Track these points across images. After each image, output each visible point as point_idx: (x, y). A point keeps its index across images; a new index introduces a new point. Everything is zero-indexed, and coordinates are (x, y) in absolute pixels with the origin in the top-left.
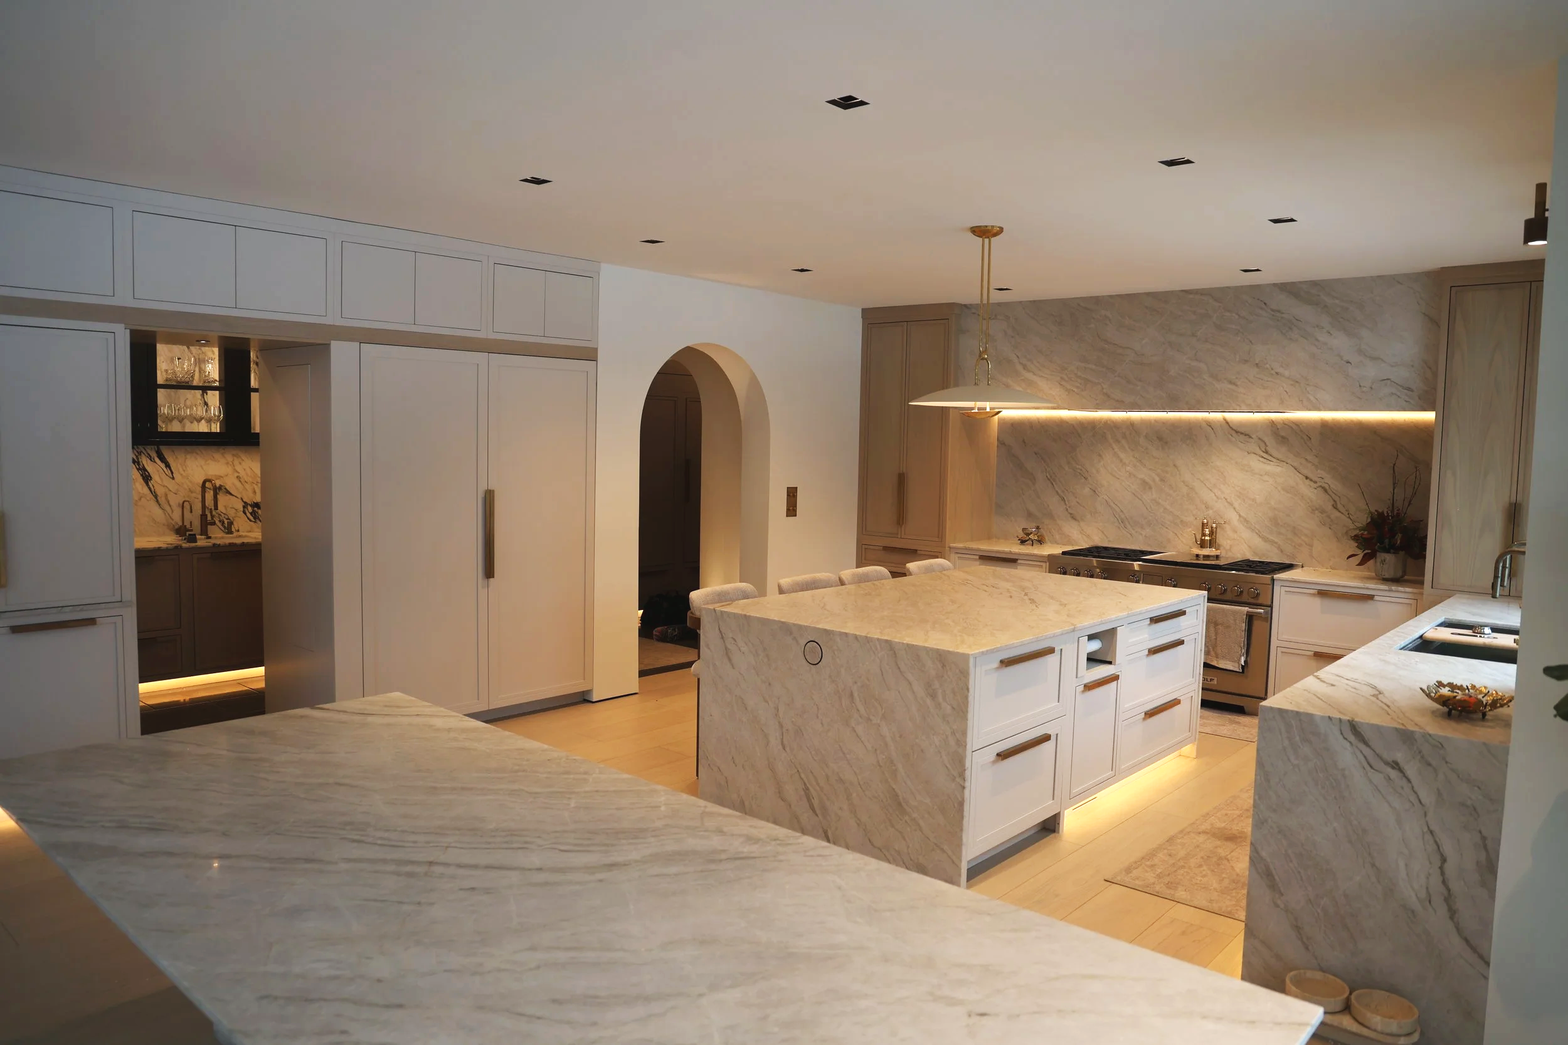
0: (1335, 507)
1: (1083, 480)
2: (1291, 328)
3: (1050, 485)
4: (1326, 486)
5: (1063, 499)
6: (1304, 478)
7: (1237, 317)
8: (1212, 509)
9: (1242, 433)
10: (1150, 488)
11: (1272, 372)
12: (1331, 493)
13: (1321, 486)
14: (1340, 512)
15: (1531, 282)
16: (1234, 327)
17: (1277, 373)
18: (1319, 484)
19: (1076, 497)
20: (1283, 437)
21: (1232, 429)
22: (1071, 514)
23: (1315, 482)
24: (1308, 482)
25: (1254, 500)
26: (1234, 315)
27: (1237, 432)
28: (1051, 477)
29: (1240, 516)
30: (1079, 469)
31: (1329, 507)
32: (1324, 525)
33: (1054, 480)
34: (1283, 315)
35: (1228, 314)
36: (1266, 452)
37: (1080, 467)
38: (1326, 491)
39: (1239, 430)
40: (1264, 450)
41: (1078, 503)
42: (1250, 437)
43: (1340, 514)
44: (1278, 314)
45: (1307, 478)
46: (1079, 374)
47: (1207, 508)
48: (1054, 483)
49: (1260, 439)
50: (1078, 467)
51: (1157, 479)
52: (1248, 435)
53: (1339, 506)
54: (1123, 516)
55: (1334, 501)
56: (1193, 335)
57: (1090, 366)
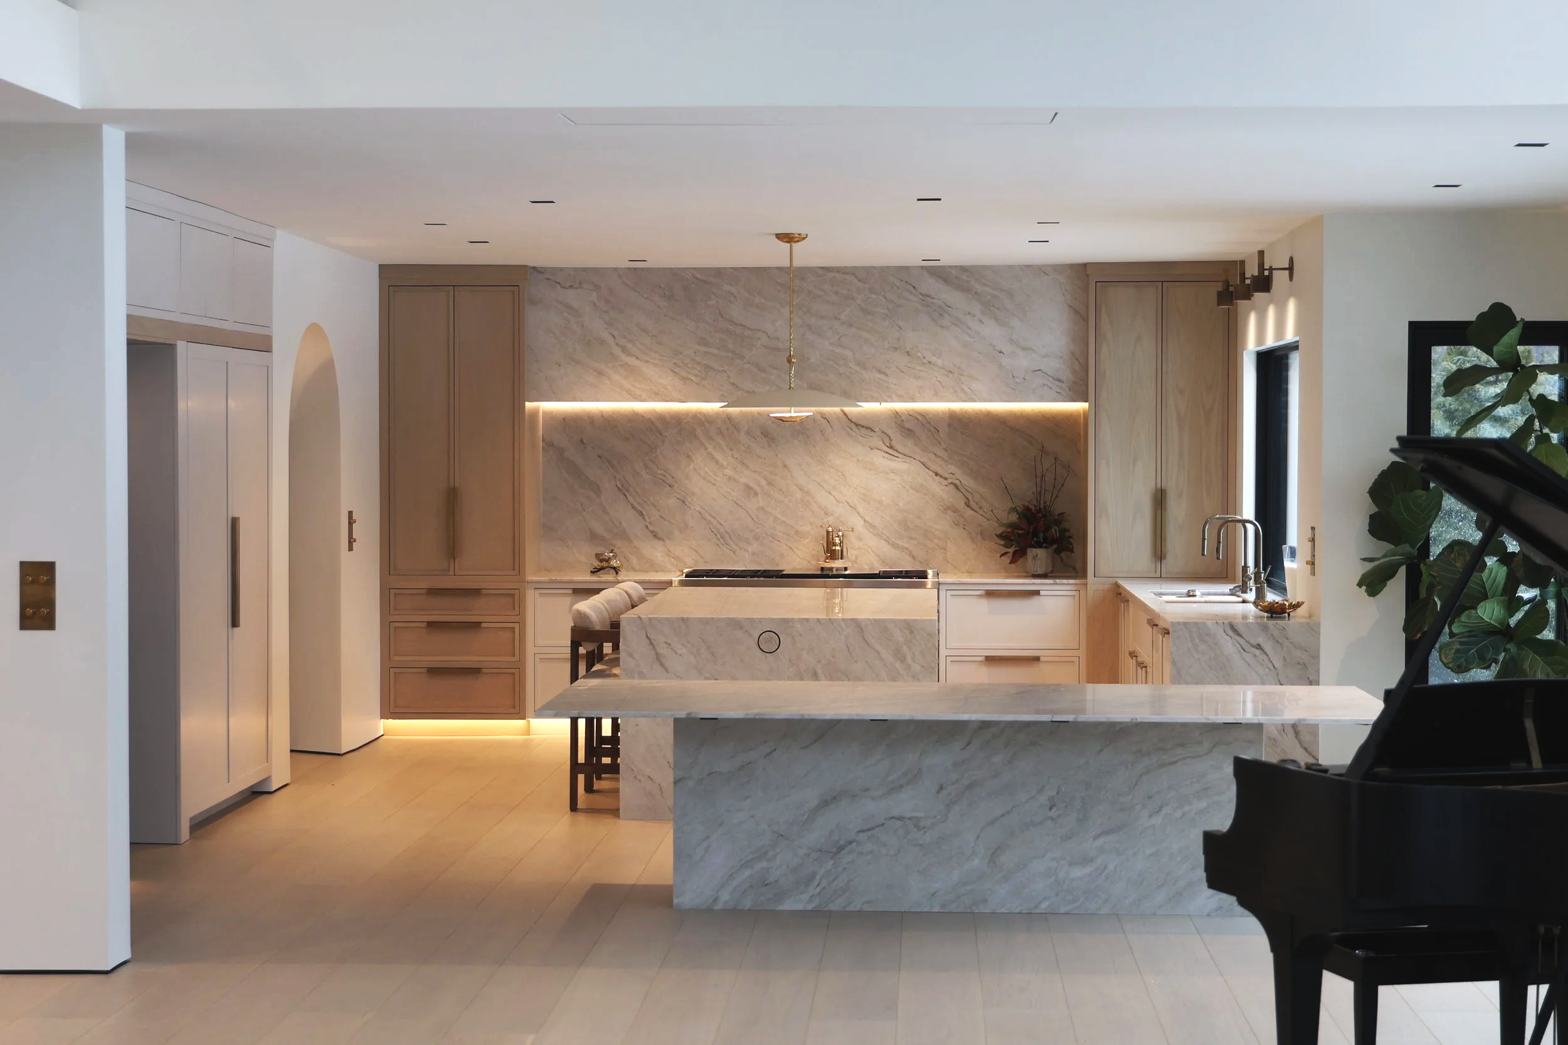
0: (968, 505)
1: (668, 488)
2: (941, 315)
3: (622, 497)
4: (957, 482)
5: (641, 514)
6: (933, 474)
7: (885, 300)
8: (832, 515)
9: (863, 427)
11: (924, 361)
12: (963, 491)
13: (952, 483)
14: (973, 510)
15: (1162, 282)
16: (882, 311)
17: (929, 362)
18: (950, 481)
19: (659, 510)
20: (909, 430)
21: (852, 422)
22: (653, 531)
23: (946, 479)
24: (938, 479)
25: (880, 502)
26: (880, 297)
27: (857, 426)
28: (622, 487)
29: (865, 521)
30: (661, 474)
31: (961, 505)
32: (958, 524)
33: (628, 491)
34: (933, 301)
35: (873, 296)
36: (892, 448)
37: (662, 472)
38: (957, 487)
39: (861, 425)
40: (888, 445)
41: (661, 517)
42: (872, 431)
43: (973, 512)
44: (928, 299)
45: (937, 475)
46: (698, 359)
47: (826, 514)
48: (627, 495)
49: (882, 432)
50: (659, 472)
51: (764, 483)
52: (871, 428)
53: (972, 504)
54: (722, 530)
55: (967, 498)
56: (836, 318)
57: (711, 350)
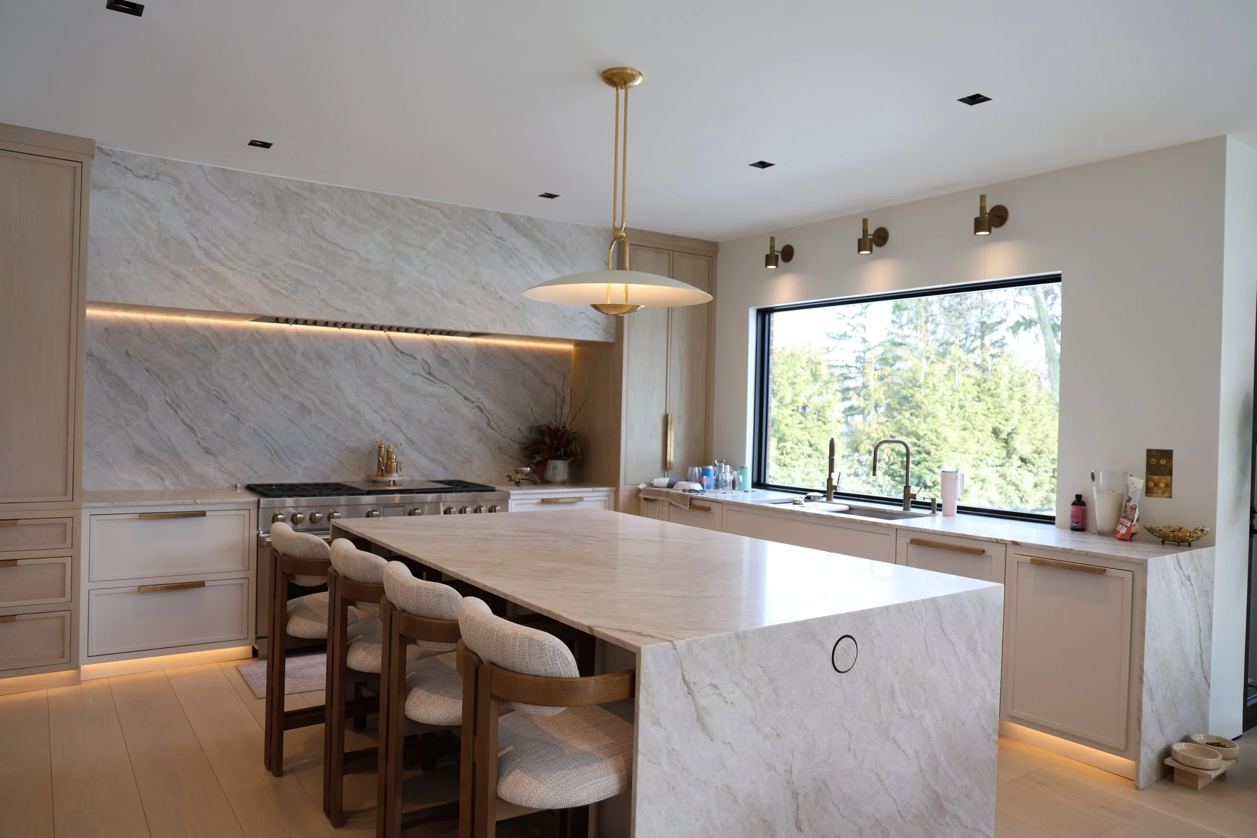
0: (489, 424)
1: (222, 405)
2: (511, 257)
3: (171, 412)
4: (482, 406)
5: (192, 430)
6: (463, 398)
7: (465, 237)
8: (379, 432)
9: (407, 355)
10: (310, 412)
11: (497, 296)
12: (485, 412)
13: (477, 406)
14: (493, 429)
16: (463, 246)
17: (501, 298)
18: (476, 404)
19: (212, 427)
20: (445, 360)
21: (397, 349)
22: (204, 448)
23: (473, 402)
24: (466, 402)
25: (420, 421)
26: (462, 234)
27: (402, 353)
28: (173, 401)
29: (407, 438)
30: (215, 390)
31: (484, 424)
32: (481, 441)
33: (178, 406)
34: (505, 243)
35: (456, 232)
36: (430, 374)
37: (216, 388)
38: (481, 410)
39: (403, 350)
40: (427, 371)
41: (214, 433)
42: (415, 358)
43: (493, 431)
44: (501, 241)
45: (466, 398)
46: (288, 272)
47: (374, 431)
48: (177, 410)
49: (423, 360)
50: (213, 388)
51: (317, 402)
52: (413, 356)
53: (492, 424)
54: (276, 446)
55: (488, 419)
56: (424, 248)
